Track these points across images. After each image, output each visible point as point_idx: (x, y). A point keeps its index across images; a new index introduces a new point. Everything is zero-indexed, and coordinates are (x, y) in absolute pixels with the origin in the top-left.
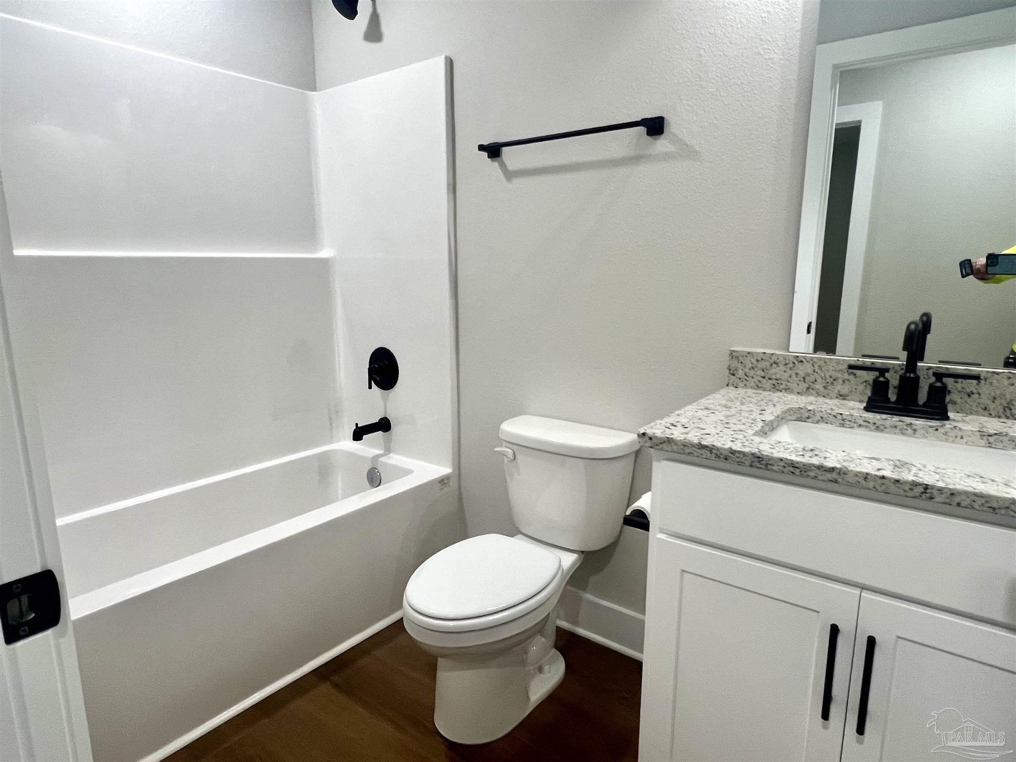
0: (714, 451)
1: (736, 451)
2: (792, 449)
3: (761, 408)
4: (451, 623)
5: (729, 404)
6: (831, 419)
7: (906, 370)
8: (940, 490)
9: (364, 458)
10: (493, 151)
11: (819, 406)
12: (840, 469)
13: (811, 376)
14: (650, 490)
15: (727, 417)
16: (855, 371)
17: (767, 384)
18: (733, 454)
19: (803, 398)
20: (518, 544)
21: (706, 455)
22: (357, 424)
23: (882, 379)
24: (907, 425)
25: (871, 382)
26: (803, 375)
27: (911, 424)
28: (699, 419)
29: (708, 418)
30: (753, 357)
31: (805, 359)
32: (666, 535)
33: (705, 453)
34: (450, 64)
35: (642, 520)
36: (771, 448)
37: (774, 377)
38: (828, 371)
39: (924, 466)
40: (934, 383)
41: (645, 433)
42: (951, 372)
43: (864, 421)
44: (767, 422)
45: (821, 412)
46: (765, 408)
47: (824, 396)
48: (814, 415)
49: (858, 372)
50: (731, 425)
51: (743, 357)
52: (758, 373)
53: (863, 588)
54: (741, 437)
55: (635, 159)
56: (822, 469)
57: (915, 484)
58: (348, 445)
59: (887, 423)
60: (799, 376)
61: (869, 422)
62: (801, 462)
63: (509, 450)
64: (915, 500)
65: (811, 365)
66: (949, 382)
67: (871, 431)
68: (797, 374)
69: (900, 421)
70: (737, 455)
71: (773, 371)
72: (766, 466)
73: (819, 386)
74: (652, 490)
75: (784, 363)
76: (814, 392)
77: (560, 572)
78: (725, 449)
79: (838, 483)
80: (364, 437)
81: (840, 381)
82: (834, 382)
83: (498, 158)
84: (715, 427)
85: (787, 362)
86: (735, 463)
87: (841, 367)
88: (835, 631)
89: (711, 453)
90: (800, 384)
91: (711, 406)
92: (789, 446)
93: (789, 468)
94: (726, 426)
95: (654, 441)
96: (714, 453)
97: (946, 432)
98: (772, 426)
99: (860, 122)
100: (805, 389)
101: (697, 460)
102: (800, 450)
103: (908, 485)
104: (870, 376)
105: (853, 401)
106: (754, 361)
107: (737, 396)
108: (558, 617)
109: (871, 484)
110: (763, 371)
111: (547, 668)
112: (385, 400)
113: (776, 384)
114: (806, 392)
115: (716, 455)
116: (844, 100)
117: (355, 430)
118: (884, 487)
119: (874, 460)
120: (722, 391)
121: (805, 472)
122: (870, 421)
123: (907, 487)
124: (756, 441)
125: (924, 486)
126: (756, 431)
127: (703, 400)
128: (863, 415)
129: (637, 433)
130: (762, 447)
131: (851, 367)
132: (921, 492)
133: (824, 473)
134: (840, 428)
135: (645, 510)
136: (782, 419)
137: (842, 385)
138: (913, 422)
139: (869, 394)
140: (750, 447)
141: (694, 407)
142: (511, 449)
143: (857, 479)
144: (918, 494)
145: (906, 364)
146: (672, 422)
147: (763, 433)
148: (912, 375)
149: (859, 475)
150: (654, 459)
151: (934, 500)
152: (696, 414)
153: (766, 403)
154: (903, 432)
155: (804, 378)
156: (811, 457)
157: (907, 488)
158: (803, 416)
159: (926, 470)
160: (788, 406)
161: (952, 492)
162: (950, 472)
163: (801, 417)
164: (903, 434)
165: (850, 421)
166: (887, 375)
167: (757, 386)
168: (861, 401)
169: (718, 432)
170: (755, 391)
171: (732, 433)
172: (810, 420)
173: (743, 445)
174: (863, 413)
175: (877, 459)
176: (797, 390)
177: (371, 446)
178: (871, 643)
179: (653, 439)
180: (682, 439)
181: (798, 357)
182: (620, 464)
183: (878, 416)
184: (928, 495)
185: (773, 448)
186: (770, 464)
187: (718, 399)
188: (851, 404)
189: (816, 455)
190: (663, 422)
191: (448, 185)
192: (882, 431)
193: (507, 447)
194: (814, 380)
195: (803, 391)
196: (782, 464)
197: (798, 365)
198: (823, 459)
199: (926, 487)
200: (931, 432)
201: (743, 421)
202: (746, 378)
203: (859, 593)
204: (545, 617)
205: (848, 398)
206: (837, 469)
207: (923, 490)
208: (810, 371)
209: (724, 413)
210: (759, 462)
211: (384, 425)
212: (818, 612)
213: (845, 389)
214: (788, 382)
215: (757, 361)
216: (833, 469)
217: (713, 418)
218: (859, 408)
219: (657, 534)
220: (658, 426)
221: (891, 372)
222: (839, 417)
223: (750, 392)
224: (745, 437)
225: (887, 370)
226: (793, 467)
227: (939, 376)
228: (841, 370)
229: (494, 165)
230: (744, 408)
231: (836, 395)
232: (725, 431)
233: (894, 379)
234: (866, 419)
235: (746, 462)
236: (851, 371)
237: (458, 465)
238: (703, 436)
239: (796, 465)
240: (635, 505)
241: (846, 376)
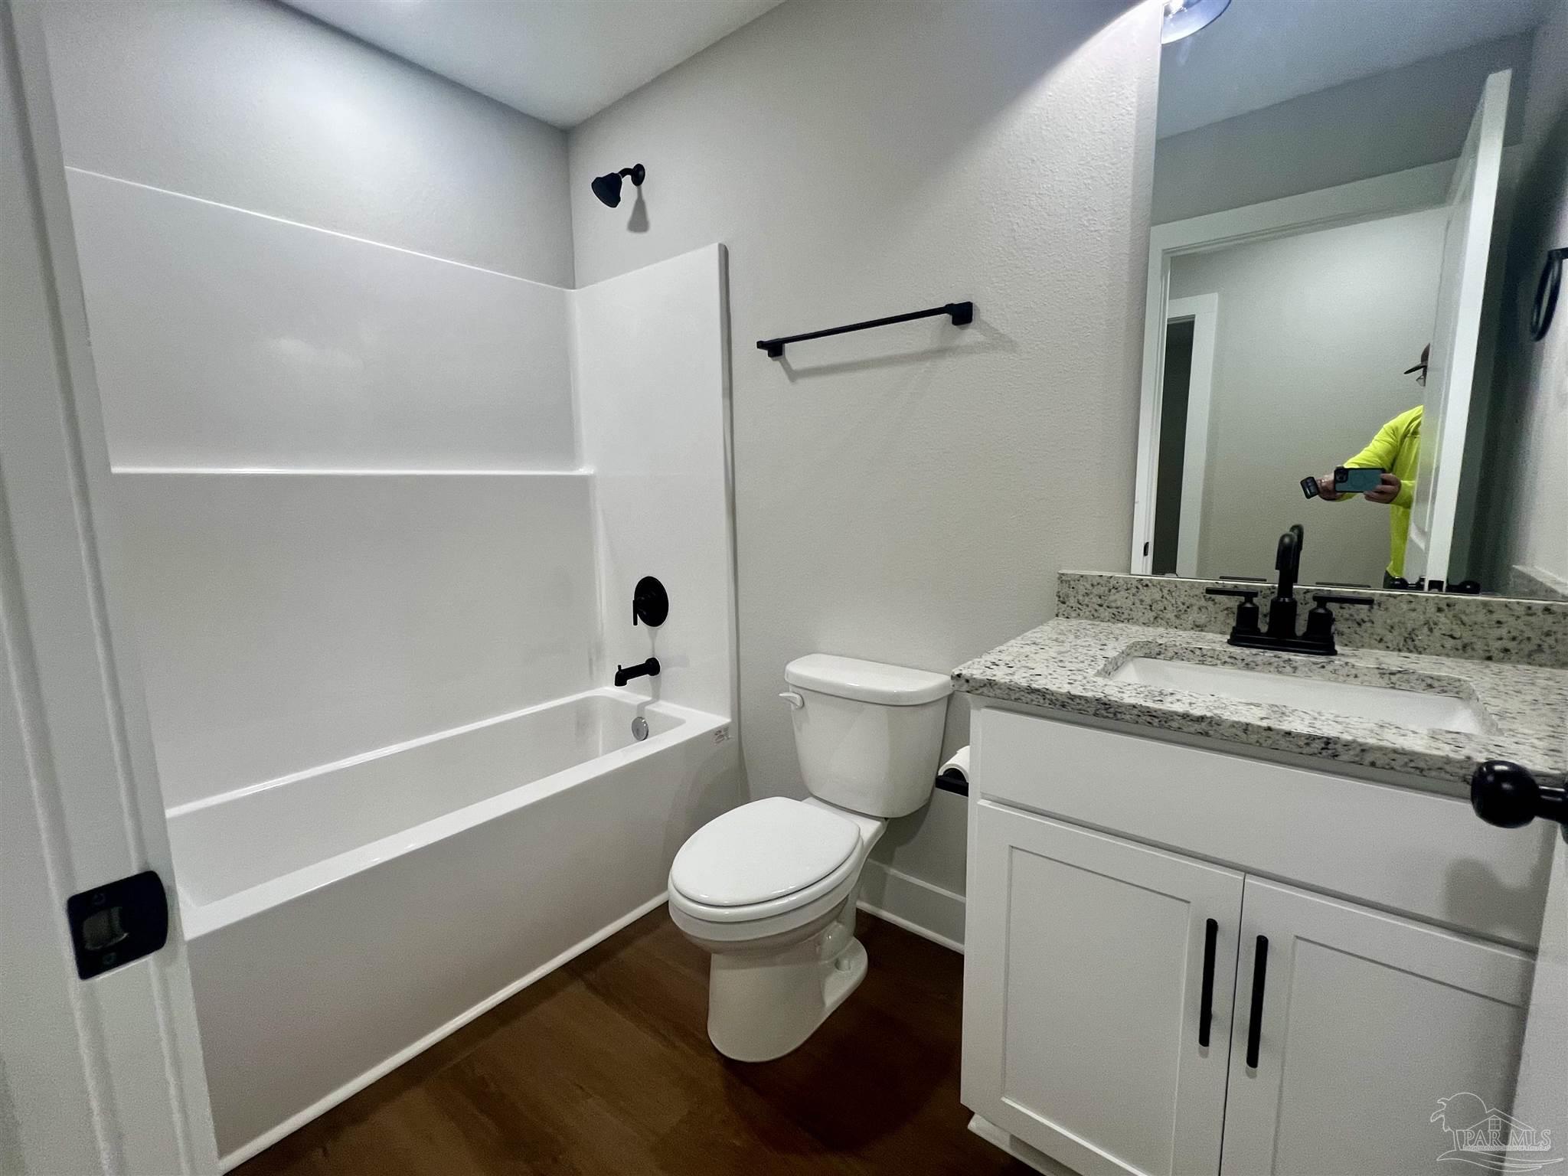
0: (1048, 696)
1: (1075, 696)
2: (1147, 693)
3: (1101, 643)
4: (727, 911)
5: (1062, 638)
6: (1188, 654)
7: (1278, 593)
8: (1347, 745)
9: (627, 705)
10: (775, 348)
11: (1172, 639)
12: (1211, 717)
13: (1160, 602)
14: (968, 744)
15: (1060, 653)
16: (1213, 596)
17: (1105, 613)
18: (1072, 700)
19: (1151, 629)
20: (808, 809)
21: (1039, 702)
22: (620, 667)
23: (1248, 605)
24: (1284, 661)
25: (1235, 610)
26: (1150, 603)
27: (1290, 660)
28: (1026, 657)
29: (1037, 655)
30: (1087, 581)
31: (1151, 582)
32: (990, 802)
33: (1037, 698)
34: (725, 254)
35: (960, 782)
36: (1119, 692)
37: (1114, 605)
38: (1179, 596)
39: (1319, 713)
40: (1315, 609)
41: (961, 674)
42: (1334, 595)
43: (1230, 657)
44: (1110, 660)
45: (1175, 645)
46: (1107, 642)
47: (1176, 628)
48: (1166, 650)
49: (1218, 598)
50: (1066, 664)
51: (1074, 581)
52: (1094, 600)
53: (1247, 871)
54: (1080, 678)
55: (940, 352)
56: (1188, 719)
57: (1311, 739)
58: (612, 690)
59: (1259, 659)
60: (1144, 603)
61: (1235, 658)
62: (1160, 710)
63: (797, 696)
64: (1314, 758)
65: (1158, 590)
66: (1333, 607)
67: (1239, 669)
68: (1142, 601)
69: (1275, 656)
70: (1078, 701)
71: (1112, 598)
72: (1115, 714)
73: (1170, 615)
74: (971, 744)
75: (1125, 587)
76: (1163, 622)
77: (859, 846)
78: (1061, 695)
79: (1210, 736)
80: (628, 681)
81: (1195, 608)
82: (1189, 610)
83: (779, 357)
84: (1047, 666)
85: (1129, 586)
86: (1076, 711)
87: (1197, 592)
88: (1212, 927)
89: (1044, 699)
90: (1146, 614)
91: (1038, 641)
92: (1142, 689)
93: (1144, 718)
94: (1060, 664)
95: (972, 683)
96: (1049, 699)
97: (1335, 670)
98: (1116, 664)
99: (1193, 317)
100: (1152, 619)
101: (1024, 707)
102: (1157, 694)
103: (1303, 738)
104: (1234, 602)
105: (1212, 632)
106: (1089, 586)
107: (1069, 628)
108: (859, 898)
109: (1254, 738)
110: (1100, 597)
111: (845, 962)
112: (653, 637)
113: (1116, 613)
114: (1153, 623)
115: (1051, 701)
116: (1177, 291)
117: (617, 674)
118: (1270, 742)
119: (1252, 707)
120: (1051, 623)
121: (1166, 722)
122: (1237, 657)
123: (1301, 740)
124: (1099, 683)
125: (1325, 740)
126: (1098, 670)
127: (1028, 634)
128: (1227, 650)
129: (951, 674)
130: (1107, 691)
131: (1209, 591)
132: (1320, 747)
133: (1190, 723)
134: (1198, 666)
135: (962, 769)
136: (1127, 655)
137: (1198, 613)
138: (1292, 657)
139: (1234, 624)
140: (1092, 690)
141: (1019, 642)
142: (800, 695)
143: (1234, 730)
144: (1316, 751)
145: (1279, 586)
146: (994, 661)
147: (1106, 672)
148: (1287, 600)
149: (1236, 726)
150: (972, 706)
151: (1339, 758)
152: (1022, 650)
153: (1106, 636)
154: (1280, 670)
155: (1151, 606)
156: (1172, 703)
157: (1301, 743)
158: (1154, 652)
159: (1323, 718)
160: (1133, 640)
161: (1362, 748)
162: (1353, 721)
163: (1151, 653)
164: (1280, 672)
165: (1212, 657)
166: (1255, 600)
167: (1093, 616)
168: (1223, 633)
169: (1051, 672)
170: (1090, 622)
171: (1069, 673)
172: (1162, 656)
173: (1084, 689)
174: (1227, 647)
175: (1258, 705)
176: (1142, 620)
177: (636, 692)
178: (1262, 944)
179: (971, 681)
180: (1007, 681)
181: (1142, 580)
182: (929, 712)
183: (1247, 651)
184: (1330, 752)
185: (1123, 692)
186: (1120, 713)
187: (1046, 631)
188: (1210, 636)
189: (1178, 700)
190: (982, 661)
191: (724, 389)
192: (1253, 669)
193: (794, 692)
194: (1163, 608)
195: (1150, 621)
196: (1135, 712)
197: (1143, 590)
198: (1188, 705)
199: (1328, 742)
200: (1315, 670)
201: (1081, 658)
202: (1080, 606)
203: (1242, 878)
204: (843, 900)
205: (1206, 629)
206: (1207, 718)
207: (1323, 745)
208: (1158, 596)
209: (1055, 649)
210: (1106, 709)
211: (651, 667)
212: (1189, 902)
213: (1202, 619)
214: (1131, 610)
215: (1092, 585)
216: (1202, 719)
217: (1043, 655)
218: (1221, 641)
219: (978, 801)
220: (976, 666)
221: (1260, 597)
222: (1198, 652)
223: (1085, 623)
224: (1085, 678)
225: (1255, 594)
226: (1150, 716)
227: (1322, 600)
228: (1196, 596)
229: (775, 365)
230: (1079, 642)
231: (1191, 626)
232: (1059, 670)
233: (1264, 605)
234: (1232, 655)
235: (1089, 709)
236: (1208, 596)
237: (737, 712)
238: (1032, 678)
239: (1154, 714)
240: (948, 763)
241: (1203, 602)
